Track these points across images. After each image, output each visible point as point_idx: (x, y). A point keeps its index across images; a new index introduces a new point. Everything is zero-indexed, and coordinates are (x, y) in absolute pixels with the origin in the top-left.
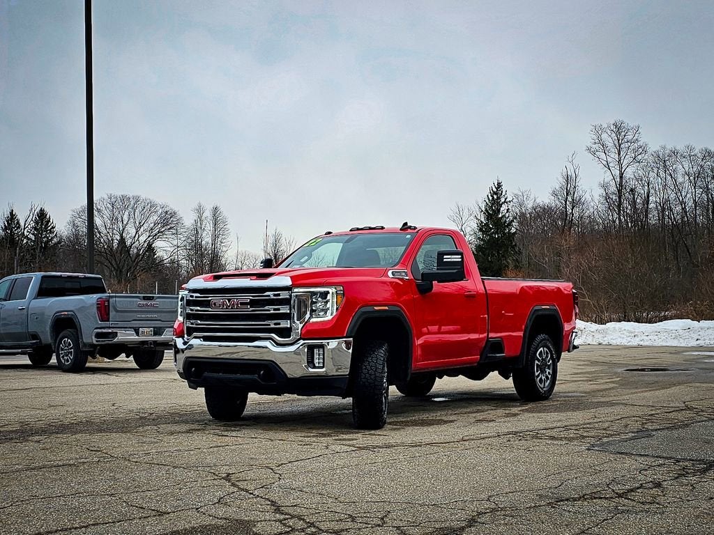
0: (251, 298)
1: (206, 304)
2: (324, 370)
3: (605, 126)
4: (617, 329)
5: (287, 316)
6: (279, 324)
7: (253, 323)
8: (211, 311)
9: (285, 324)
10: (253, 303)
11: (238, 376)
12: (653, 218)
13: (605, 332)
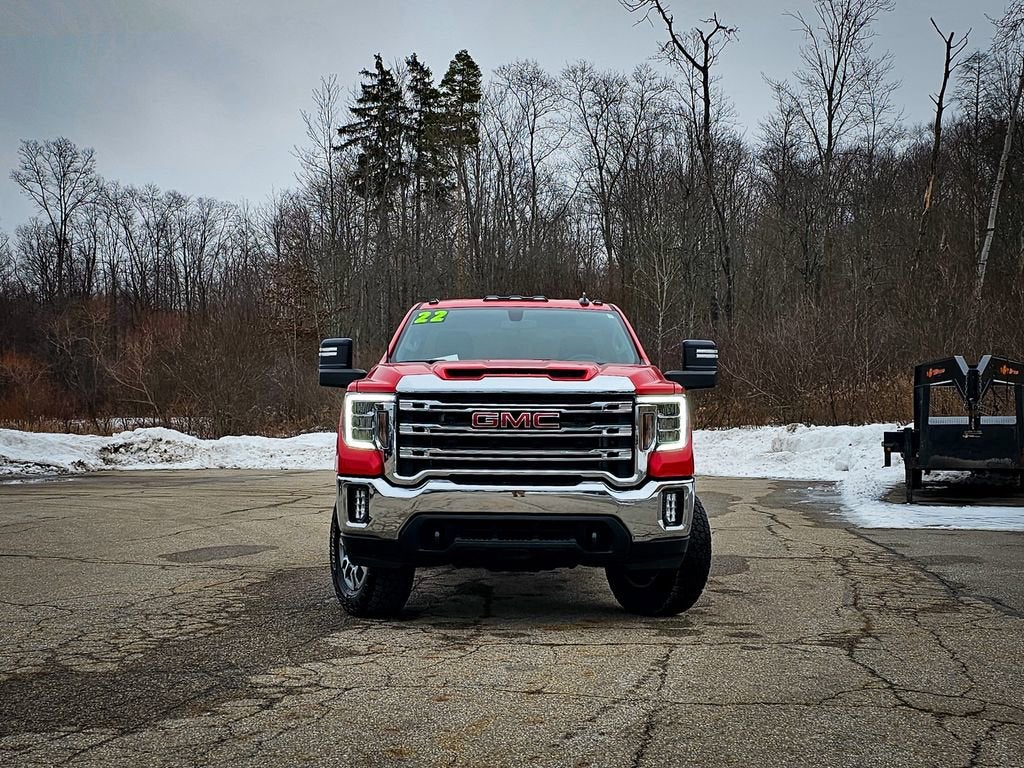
0: (563, 411)
1: (465, 419)
2: (681, 527)
3: (41, 143)
4: (242, 446)
5: (629, 443)
6: (617, 454)
7: (567, 452)
8: (470, 431)
9: (624, 455)
10: (565, 420)
11: (536, 542)
12: (100, 284)
13: (225, 450)
